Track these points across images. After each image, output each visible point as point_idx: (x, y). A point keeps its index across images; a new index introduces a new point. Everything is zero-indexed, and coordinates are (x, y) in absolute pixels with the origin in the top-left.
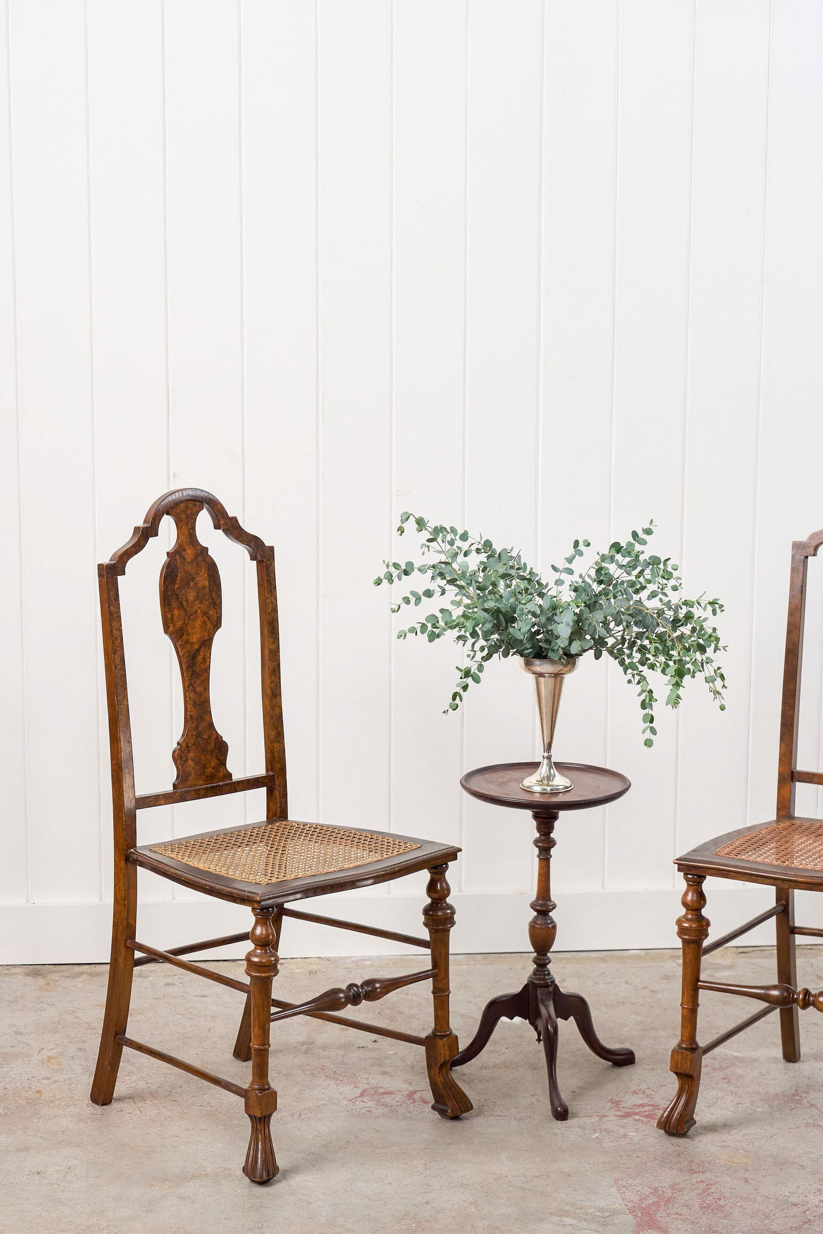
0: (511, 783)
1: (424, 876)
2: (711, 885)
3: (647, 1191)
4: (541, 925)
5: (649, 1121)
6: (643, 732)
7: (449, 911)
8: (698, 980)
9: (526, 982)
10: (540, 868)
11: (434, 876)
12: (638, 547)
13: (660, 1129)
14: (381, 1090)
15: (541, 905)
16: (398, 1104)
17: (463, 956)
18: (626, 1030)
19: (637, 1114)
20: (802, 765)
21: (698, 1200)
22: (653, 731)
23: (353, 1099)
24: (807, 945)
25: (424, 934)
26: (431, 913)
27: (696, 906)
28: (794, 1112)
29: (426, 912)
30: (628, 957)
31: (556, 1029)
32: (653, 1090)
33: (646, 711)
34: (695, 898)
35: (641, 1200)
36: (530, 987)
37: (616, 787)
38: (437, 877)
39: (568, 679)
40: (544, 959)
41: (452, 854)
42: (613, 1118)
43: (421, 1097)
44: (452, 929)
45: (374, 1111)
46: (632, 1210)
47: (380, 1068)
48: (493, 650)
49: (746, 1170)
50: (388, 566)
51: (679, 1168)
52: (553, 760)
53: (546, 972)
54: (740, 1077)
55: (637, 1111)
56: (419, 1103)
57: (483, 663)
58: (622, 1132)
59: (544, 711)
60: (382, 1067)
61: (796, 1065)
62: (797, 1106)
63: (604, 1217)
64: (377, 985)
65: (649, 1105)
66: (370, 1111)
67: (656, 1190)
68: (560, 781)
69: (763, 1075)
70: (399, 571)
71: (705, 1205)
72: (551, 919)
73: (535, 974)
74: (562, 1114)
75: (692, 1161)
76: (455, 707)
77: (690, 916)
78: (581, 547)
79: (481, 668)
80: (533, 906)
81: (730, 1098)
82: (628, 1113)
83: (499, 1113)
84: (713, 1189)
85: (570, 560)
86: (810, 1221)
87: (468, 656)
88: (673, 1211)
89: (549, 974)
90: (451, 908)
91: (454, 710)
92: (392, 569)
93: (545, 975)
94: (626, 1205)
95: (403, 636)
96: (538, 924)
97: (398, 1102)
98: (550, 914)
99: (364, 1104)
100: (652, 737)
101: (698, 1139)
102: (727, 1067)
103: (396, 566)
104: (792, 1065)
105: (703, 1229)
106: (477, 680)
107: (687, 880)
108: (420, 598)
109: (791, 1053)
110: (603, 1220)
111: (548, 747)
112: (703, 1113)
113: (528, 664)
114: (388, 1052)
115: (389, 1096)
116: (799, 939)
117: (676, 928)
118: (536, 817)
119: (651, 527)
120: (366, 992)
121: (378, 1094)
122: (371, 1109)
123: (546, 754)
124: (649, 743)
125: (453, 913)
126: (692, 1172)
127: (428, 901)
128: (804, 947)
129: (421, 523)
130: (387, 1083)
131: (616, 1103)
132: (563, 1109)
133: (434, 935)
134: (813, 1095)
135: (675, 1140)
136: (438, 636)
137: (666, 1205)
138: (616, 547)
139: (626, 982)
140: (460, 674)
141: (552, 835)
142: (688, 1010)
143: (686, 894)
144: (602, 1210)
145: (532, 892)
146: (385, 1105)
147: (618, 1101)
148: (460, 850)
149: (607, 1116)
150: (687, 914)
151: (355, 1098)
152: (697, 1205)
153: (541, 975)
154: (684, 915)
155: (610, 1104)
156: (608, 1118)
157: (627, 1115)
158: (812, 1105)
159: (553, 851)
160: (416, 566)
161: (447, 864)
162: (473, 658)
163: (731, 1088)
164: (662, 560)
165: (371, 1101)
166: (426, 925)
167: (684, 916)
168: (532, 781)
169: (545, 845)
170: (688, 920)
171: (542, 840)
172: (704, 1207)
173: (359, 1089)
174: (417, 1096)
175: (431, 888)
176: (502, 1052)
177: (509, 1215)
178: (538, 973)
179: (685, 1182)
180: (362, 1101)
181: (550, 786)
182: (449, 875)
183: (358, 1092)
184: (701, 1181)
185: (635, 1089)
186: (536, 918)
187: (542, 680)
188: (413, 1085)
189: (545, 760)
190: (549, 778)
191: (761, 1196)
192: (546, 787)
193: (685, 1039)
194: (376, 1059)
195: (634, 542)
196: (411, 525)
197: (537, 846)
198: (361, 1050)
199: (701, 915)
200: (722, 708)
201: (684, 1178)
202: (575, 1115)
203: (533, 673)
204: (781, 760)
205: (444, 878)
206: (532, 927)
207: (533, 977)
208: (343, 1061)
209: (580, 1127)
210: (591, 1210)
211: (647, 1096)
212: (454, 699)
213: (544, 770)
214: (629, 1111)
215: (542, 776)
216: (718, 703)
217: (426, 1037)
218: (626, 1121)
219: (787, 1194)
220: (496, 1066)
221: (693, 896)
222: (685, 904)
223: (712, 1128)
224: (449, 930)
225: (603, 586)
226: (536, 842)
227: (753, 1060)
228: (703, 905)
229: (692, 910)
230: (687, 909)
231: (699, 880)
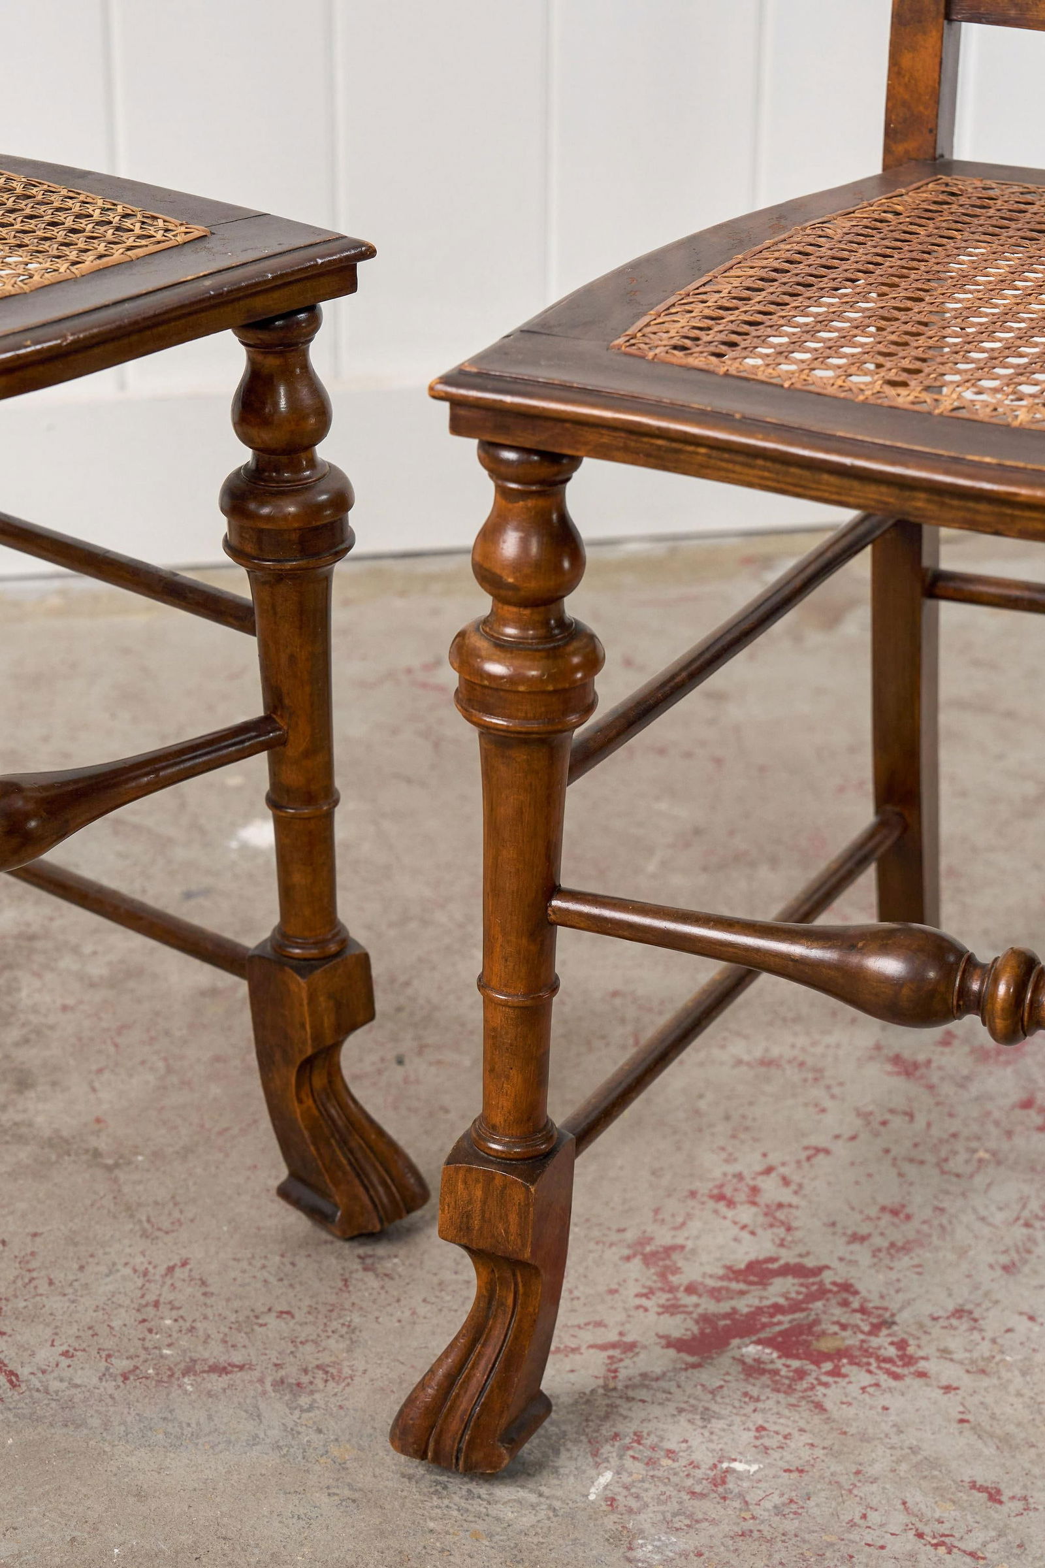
8: (554, 890)
27: (533, 586)
34: (534, 548)
77: (510, 629)
107: (497, 472)
143: (490, 533)
150: (495, 618)
154: (485, 622)
167: (487, 626)
170: (503, 647)
221: (524, 543)
222: (487, 577)
228: (570, 583)
229: (515, 605)
230: (497, 598)
231: (546, 471)
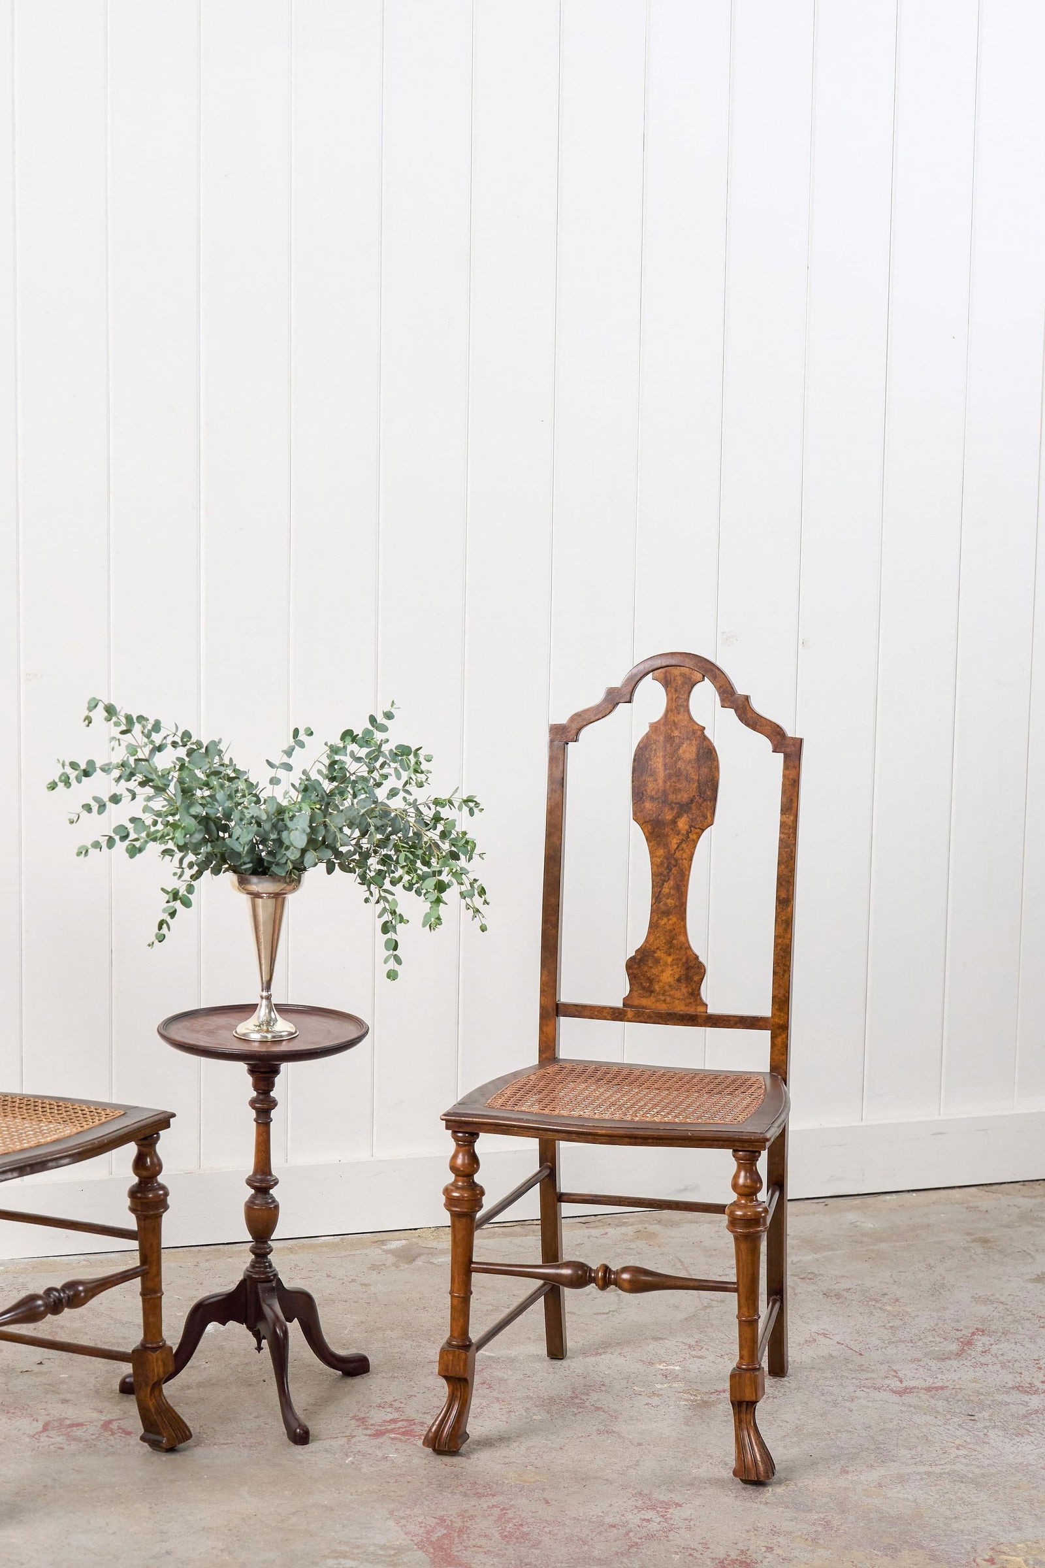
0: (220, 1031)
1: (130, 1150)
2: (485, 1144)
3: (432, 1522)
4: (261, 1205)
5: (408, 1439)
6: (386, 962)
7: (161, 1192)
8: (471, 1262)
9: (241, 1278)
10: (258, 1134)
11: (142, 1149)
12: (379, 736)
13: (428, 1446)
14: (68, 1422)
15: (261, 1181)
16: (94, 1437)
17: (117, 1254)
18: (346, 1332)
19: (392, 1431)
20: (566, 996)
21: (497, 1529)
22: (398, 960)
23: (35, 1435)
24: (533, 1220)
25: (130, 1222)
26: (139, 1195)
27: (468, 1171)
28: (579, 1417)
29: (134, 1193)
30: (321, 1245)
31: (285, 1333)
32: (401, 1403)
33: (389, 936)
34: (466, 1161)
35: (428, 1532)
36: (248, 1283)
37: (351, 1032)
38: (145, 1150)
39: (291, 898)
40: (265, 1248)
41: (164, 1121)
42: (364, 1438)
43: (119, 1428)
44: (164, 1215)
45: (66, 1447)
46: (421, 1546)
47: (58, 1396)
48: (202, 867)
49: (543, 1490)
50: (63, 766)
51: (461, 1492)
52: (274, 1002)
53: (267, 1264)
54: (501, 1380)
55: (389, 1427)
56: (120, 1434)
57: (193, 883)
58: (379, 1453)
59: (262, 940)
60: (59, 1393)
61: (564, 1363)
62: (580, 1410)
63: (390, 1556)
64: (81, 1288)
65: (401, 1421)
66: (61, 1448)
67: (442, 1520)
68: (283, 1026)
69: (529, 1377)
70: (77, 772)
71: (506, 1533)
72: (272, 1197)
73: (253, 1266)
74: (301, 1437)
75: (475, 1483)
76: (161, 938)
77: (460, 1184)
78: (302, 736)
79: (190, 889)
80: (250, 1182)
81: (497, 1406)
82: (380, 1431)
83: (222, 1441)
84: (510, 1514)
85: (289, 753)
86: (637, 1544)
87: (175, 874)
88: (470, 1543)
89: (270, 1266)
90: (163, 1188)
91: (160, 942)
92: (69, 770)
93: (266, 1267)
94: (412, 1540)
95: (84, 852)
96: (257, 1205)
97: (93, 1434)
98: (271, 1191)
99: (50, 1439)
100: (397, 967)
101: (474, 1456)
102: (482, 1369)
103: (74, 765)
104: (559, 1362)
105: (513, 1562)
106: (187, 903)
107: (457, 1139)
108: (104, 805)
109: (556, 1350)
110: (389, 1559)
111: (268, 988)
112: (475, 1427)
113: (243, 882)
114: (61, 1376)
115: (80, 1428)
116: (566, 1209)
117: (443, 1199)
118: (252, 1071)
119: (392, 710)
120: (69, 1297)
121: (68, 1427)
122: (62, 1446)
123: (265, 994)
124: (392, 975)
125: (166, 1194)
126: (479, 1496)
127: (135, 1180)
128: (531, 1222)
129: (110, 710)
130: (71, 1413)
131: (362, 1421)
132: (303, 1430)
133: (143, 1222)
134: (594, 1396)
135: (447, 1459)
136: (140, 850)
137: (459, 1536)
138: (348, 735)
139: (328, 1276)
140: (166, 897)
141: (272, 1094)
142: (460, 1299)
143: (454, 1157)
144: (383, 1548)
145: (248, 1165)
146: (78, 1440)
147: (364, 1418)
148: (173, 1115)
149: (355, 1436)
150: (456, 1181)
151: (37, 1433)
152: (497, 1535)
153: (260, 1267)
154: (454, 1183)
155: (353, 1422)
156: (357, 1439)
157: (378, 1434)
158: (598, 1409)
159: (273, 1114)
160: (98, 765)
161: (158, 1134)
162: (180, 876)
163: (495, 1394)
164: (413, 750)
165: (59, 1435)
166: (133, 1209)
167: (454, 1184)
168: (249, 1028)
169: (264, 1107)
170: (458, 1188)
171: (262, 1101)
172: (506, 1536)
173: (39, 1422)
174: (114, 1426)
175: (139, 1164)
176: (202, 1367)
177: (274, 1561)
178: (257, 1265)
179: (474, 1508)
180: (47, 1436)
181: (270, 1032)
182: (160, 1148)
183: (40, 1426)
184: (493, 1506)
185: (379, 1401)
186: (253, 1197)
187: (259, 901)
188: (104, 1414)
189: (264, 1000)
190: (269, 1022)
191: (570, 1519)
192: (266, 1034)
193: (456, 1334)
194: (48, 1384)
195: (372, 728)
196: (99, 714)
197: (254, 1108)
198: (26, 1375)
199: (473, 1182)
200: (483, 929)
201: (473, 1503)
202: (317, 1439)
203: (247, 893)
204: (542, 991)
205: (155, 1151)
206: (250, 1208)
207: (251, 1270)
208: (8, 1390)
209: (326, 1451)
210: (371, 1549)
211: (397, 1409)
212: (160, 928)
213: (262, 1012)
214: (379, 1428)
215: (261, 1020)
216: (477, 922)
217: (133, 1351)
218: (381, 1440)
219: (601, 1514)
220: (200, 1385)
221: (464, 1159)
222: (453, 1168)
223: (487, 1443)
224: (161, 1216)
225: (335, 784)
226: (253, 1103)
227: (512, 1360)
228: (476, 1170)
229: (463, 1176)
230: (457, 1175)
231: (471, 1138)
